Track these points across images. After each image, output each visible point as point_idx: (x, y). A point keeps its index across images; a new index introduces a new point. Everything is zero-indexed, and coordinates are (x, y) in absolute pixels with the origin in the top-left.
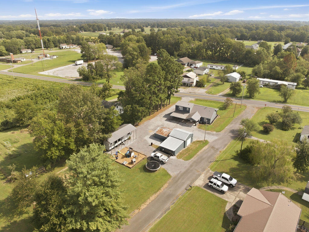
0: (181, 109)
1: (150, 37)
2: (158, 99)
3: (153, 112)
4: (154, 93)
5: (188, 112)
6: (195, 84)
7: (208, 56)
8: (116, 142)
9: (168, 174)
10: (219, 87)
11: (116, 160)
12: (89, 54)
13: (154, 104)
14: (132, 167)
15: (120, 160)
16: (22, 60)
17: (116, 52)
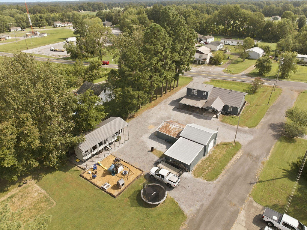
0: (195, 93)
1: (152, 11)
2: (162, 79)
3: (155, 97)
4: (156, 70)
5: (205, 97)
6: (208, 61)
7: (219, 31)
8: (95, 148)
9: (180, 212)
10: (239, 65)
11: (93, 181)
12: (82, 30)
13: (156, 86)
14: (117, 195)
15: (98, 181)
16: (7, 38)
17: (115, 30)
